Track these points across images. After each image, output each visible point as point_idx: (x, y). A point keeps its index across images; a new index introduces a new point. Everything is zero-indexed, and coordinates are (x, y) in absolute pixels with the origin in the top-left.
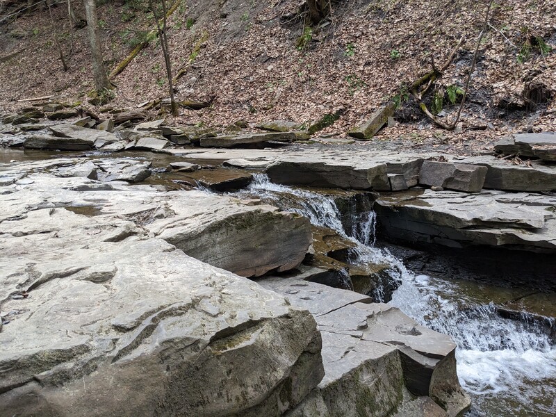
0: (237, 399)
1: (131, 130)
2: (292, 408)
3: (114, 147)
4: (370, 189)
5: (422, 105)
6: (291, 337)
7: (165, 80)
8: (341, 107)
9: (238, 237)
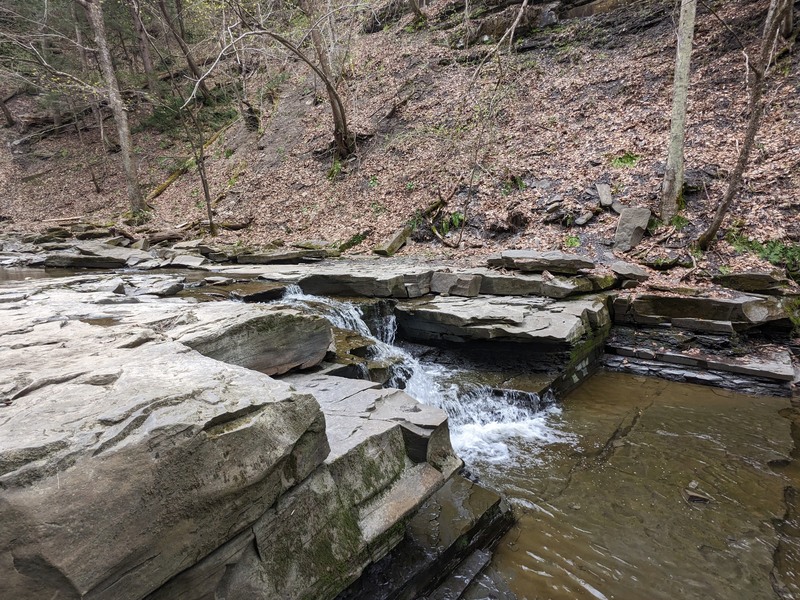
0: (236, 478)
1: (167, 249)
2: (297, 484)
3: (148, 264)
4: (390, 297)
5: (433, 227)
6: (293, 418)
7: (203, 203)
8: (368, 229)
9: (260, 339)
